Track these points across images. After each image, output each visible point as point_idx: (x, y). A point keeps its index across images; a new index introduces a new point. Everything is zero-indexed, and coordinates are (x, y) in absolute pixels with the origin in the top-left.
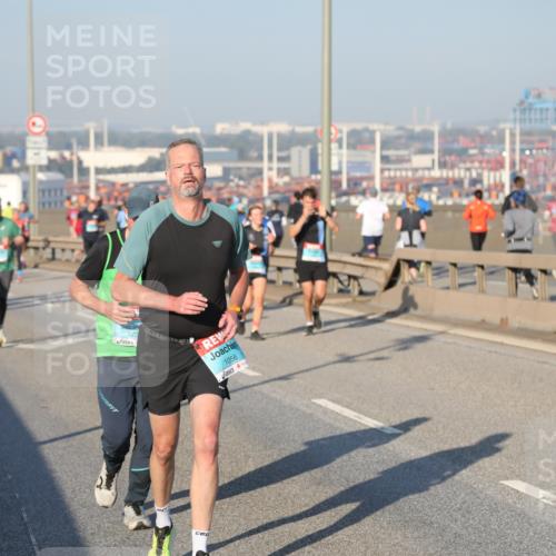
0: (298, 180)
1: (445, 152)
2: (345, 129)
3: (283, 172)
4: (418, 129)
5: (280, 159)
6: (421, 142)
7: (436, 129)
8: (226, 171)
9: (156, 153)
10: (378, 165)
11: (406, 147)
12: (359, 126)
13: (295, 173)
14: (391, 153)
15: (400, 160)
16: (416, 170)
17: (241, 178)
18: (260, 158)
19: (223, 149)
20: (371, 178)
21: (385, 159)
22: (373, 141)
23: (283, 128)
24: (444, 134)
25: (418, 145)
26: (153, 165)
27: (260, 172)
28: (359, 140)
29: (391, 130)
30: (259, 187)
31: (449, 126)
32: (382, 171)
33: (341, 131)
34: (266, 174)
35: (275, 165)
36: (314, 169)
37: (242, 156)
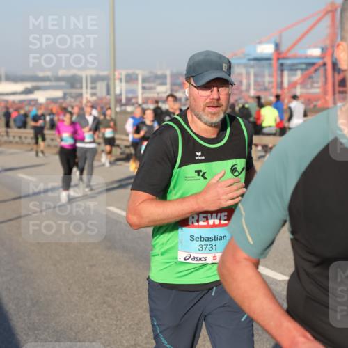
0: (101, 99)
1: (173, 84)
2: (124, 73)
3: (93, 94)
4: (159, 73)
5: (92, 88)
6: (161, 79)
7: (168, 73)
8: (65, 94)
9: (29, 85)
10: (140, 91)
11: (154, 82)
12: (130, 72)
13: (99, 94)
14: (147, 85)
15: (151, 88)
16: (158, 93)
17: (72, 97)
18: (81, 88)
19: (63, 83)
20: (137, 98)
21: (144, 88)
22: (137, 79)
23: (93, 73)
24: (173, 76)
25: (159, 81)
26: (28, 91)
27: (81, 95)
28: (131, 79)
29: (146, 73)
30: (81, 102)
31: (175, 71)
32: (143, 93)
33: (121, 74)
34: (85, 96)
35: (89, 91)
36: (108, 92)
37: (73, 86)
